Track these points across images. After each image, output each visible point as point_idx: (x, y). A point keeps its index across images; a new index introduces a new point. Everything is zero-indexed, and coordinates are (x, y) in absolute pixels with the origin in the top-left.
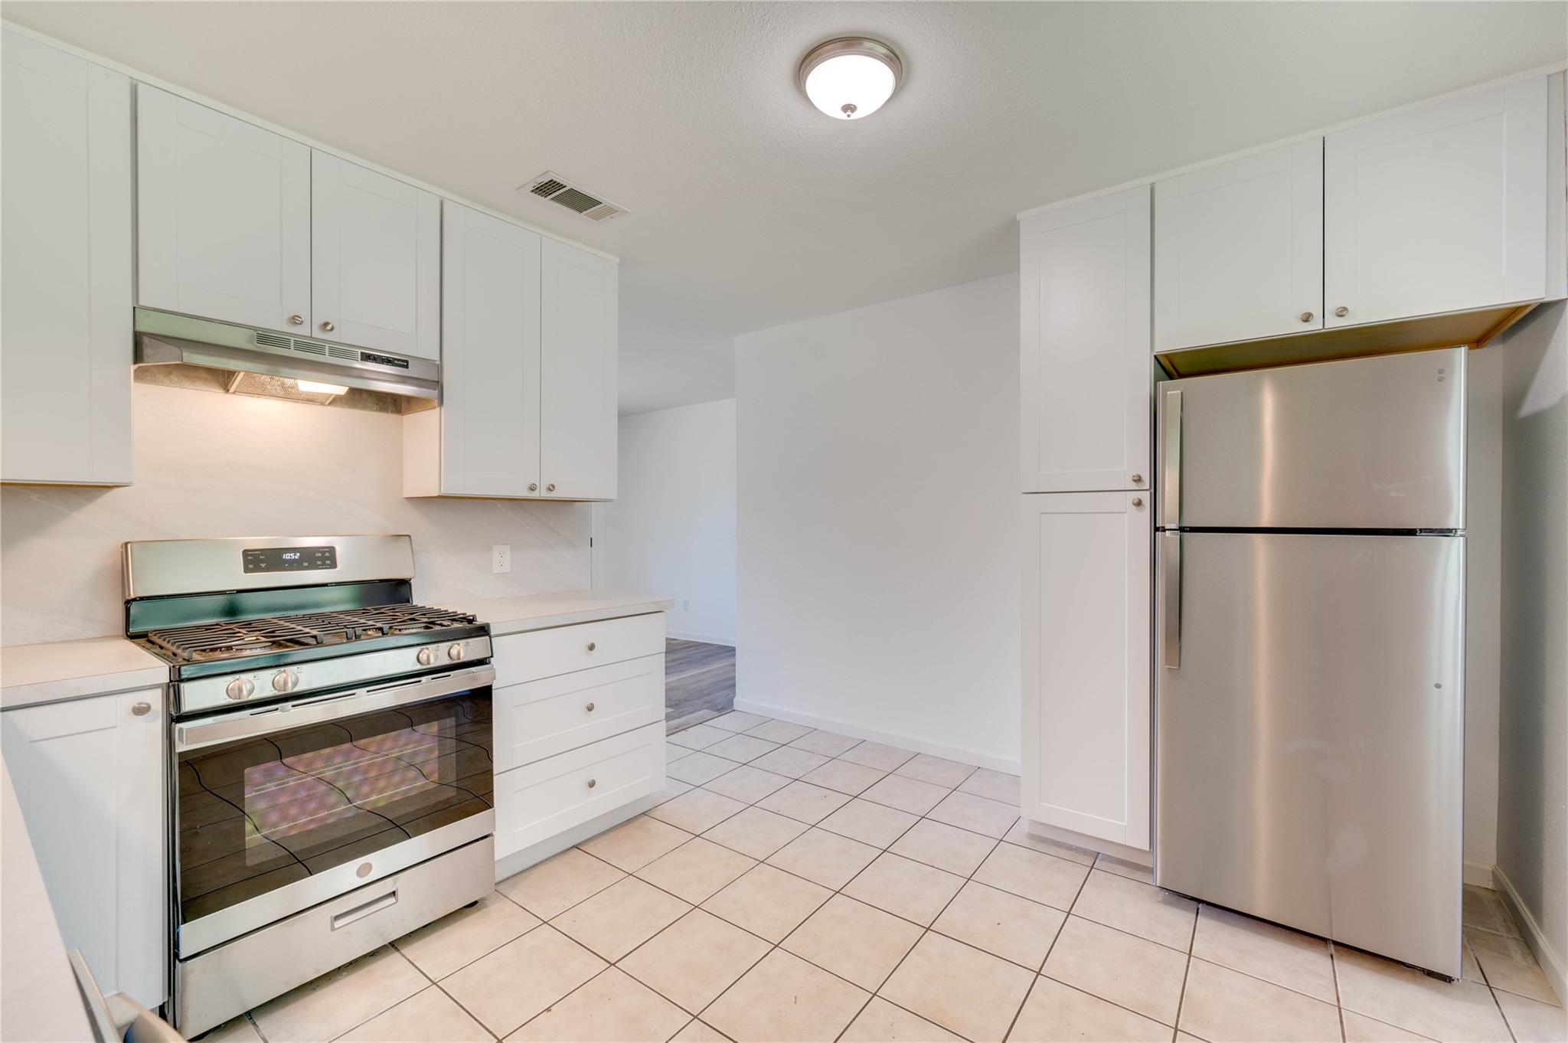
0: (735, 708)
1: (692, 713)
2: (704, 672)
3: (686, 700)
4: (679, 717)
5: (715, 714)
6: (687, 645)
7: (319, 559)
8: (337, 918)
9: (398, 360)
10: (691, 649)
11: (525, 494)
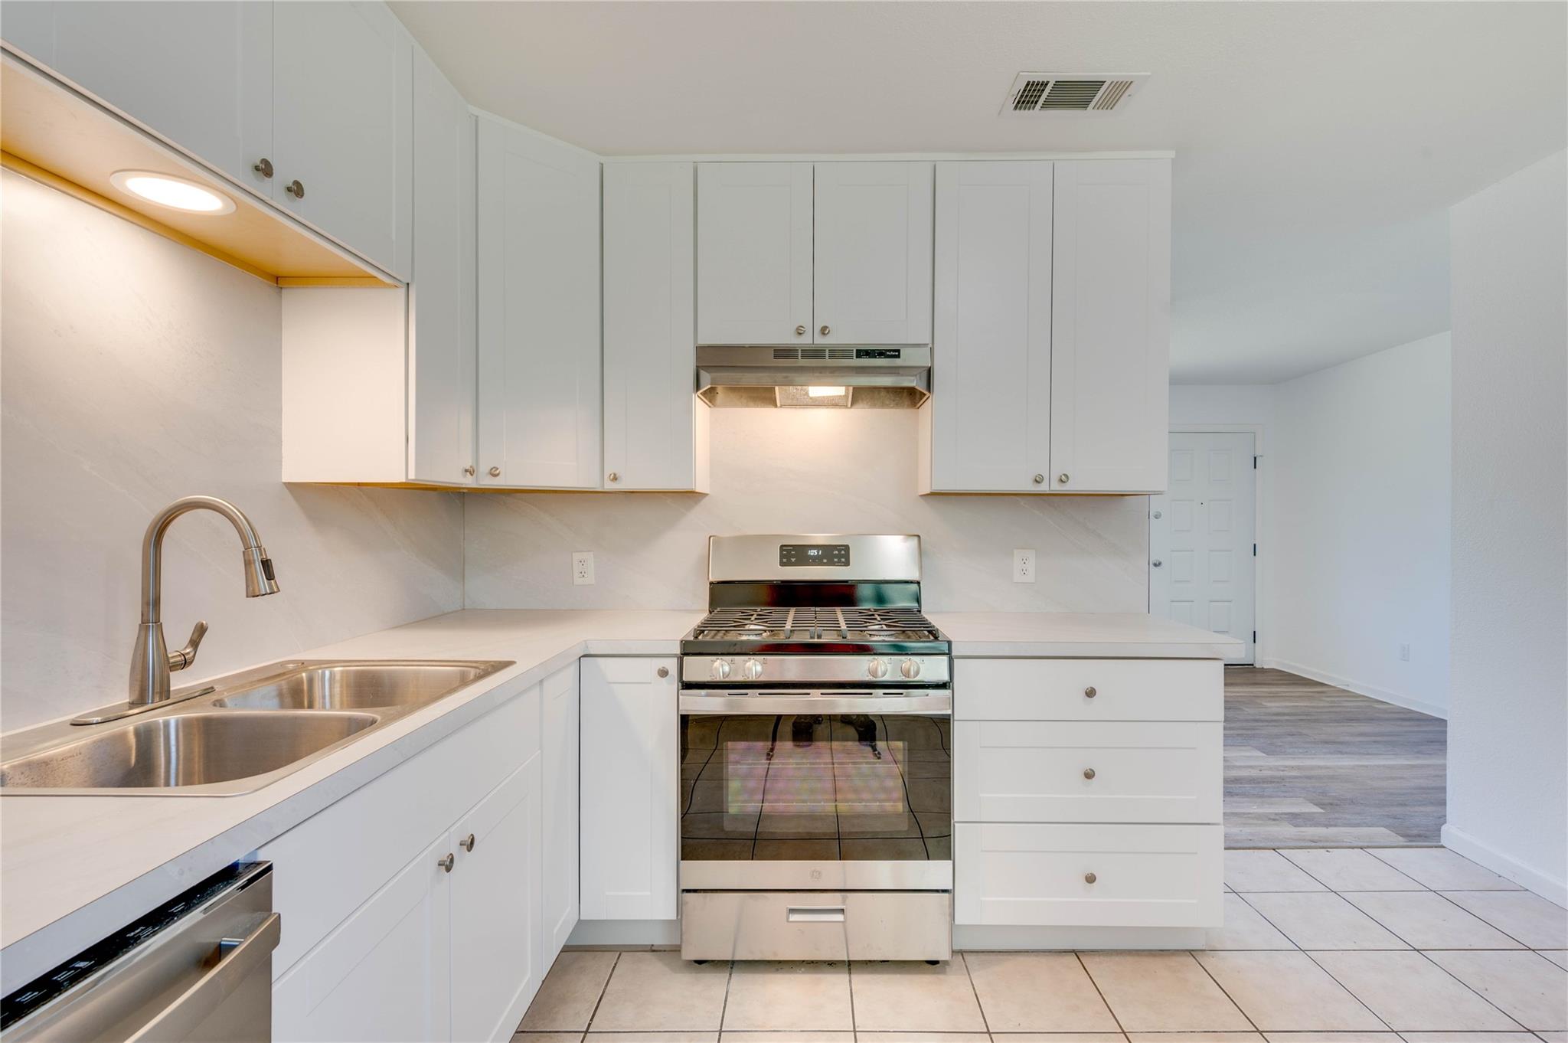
0: (1443, 842)
1: (1358, 825)
2: (1413, 766)
3: (1352, 802)
4: (1327, 826)
5: (1401, 840)
6: (1402, 716)
7: (836, 556)
8: (792, 911)
9: (890, 351)
10: (1407, 723)
11: (1031, 488)
